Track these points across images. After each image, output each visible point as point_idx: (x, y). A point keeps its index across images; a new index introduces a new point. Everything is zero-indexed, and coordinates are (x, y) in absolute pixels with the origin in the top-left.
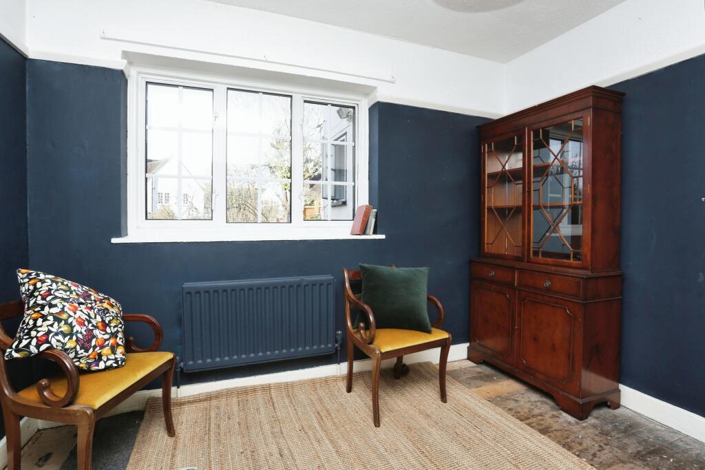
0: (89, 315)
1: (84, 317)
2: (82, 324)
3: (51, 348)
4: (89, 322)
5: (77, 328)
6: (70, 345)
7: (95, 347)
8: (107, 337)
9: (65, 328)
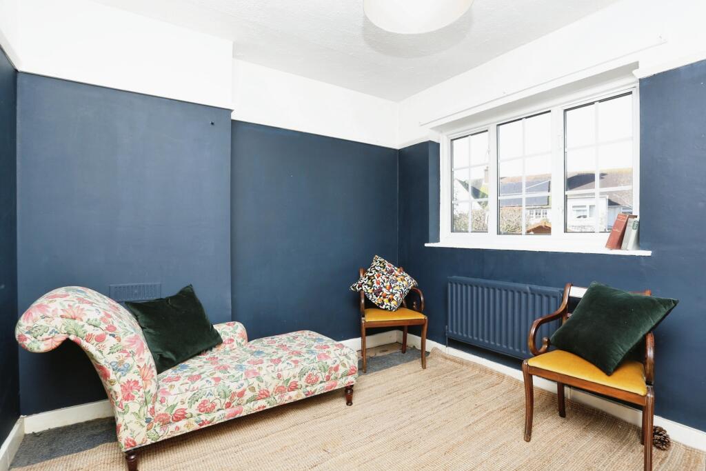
0: (384, 281)
1: (381, 281)
2: (378, 283)
3: (362, 290)
4: (383, 284)
5: (375, 285)
6: (370, 291)
7: (381, 296)
8: (389, 293)
9: (370, 283)
